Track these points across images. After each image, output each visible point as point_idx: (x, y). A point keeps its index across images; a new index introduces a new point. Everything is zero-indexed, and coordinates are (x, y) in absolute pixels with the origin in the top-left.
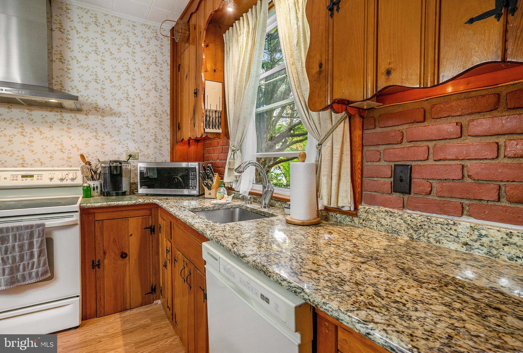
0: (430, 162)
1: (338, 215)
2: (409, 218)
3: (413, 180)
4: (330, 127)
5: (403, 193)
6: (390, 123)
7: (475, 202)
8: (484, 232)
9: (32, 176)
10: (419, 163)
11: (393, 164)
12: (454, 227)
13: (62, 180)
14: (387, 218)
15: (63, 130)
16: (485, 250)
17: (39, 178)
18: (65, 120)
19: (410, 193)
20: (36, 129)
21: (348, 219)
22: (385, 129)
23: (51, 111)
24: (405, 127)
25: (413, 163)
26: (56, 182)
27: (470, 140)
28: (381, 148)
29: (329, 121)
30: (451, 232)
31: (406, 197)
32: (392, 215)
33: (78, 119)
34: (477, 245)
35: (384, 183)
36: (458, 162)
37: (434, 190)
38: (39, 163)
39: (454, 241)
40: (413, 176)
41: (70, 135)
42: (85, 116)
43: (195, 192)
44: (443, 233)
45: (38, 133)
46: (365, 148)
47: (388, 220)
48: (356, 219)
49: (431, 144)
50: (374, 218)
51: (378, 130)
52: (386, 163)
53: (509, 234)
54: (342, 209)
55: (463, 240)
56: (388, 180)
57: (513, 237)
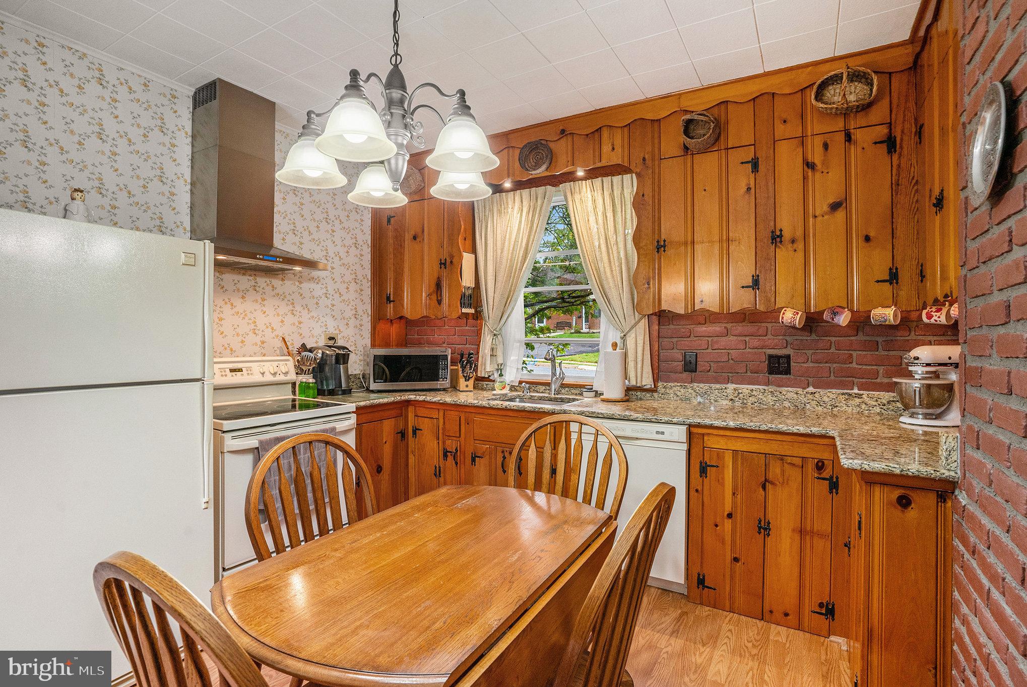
0: (709, 350)
1: (639, 393)
2: (698, 389)
3: (698, 363)
4: (633, 322)
5: (692, 371)
6: (682, 323)
7: (735, 374)
8: (740, 391)
9: (240, 370)
10: (702, 351)
11: (683, 352)
12: (725, 391)
13: (275, 374)
14: (682, 390)
15: (257, 301)
16: (741, 401)
17: (249, 372)
18: (259, 287)
19: (696, 372)
20: (227, 300)
21: (648, 395)
22: (677, 327)
23: (244, 274)
24: (692, 326)
25: (698, 351)
26: (269, 378)
27: (732, 338)
28: (675, 340)
29: (633, 317)
30: (724, 394)
31: (694, 374)
32: (684, 388)
33: (273, 287)
34: (737, 399)
35: (677, 366)
36: (726, 351)
37: (712, 368)
38: (228, 351)
39: (725, 399)
40: (698, 360)
41: (264, 309)
42: (281, 282)
43: (447, 385)
44: (719, 395)
45: (229, 306)
46: (660, 339)
47: (682, 392)
48: (655, 395)
49: (710, 339)
50: (671, 391)
51: (672, 326)
52: (678, 351)
53: (752, 390)
54: (645, 387)
55: (730, 398)
56: (680, 363)
57: (754, 393)
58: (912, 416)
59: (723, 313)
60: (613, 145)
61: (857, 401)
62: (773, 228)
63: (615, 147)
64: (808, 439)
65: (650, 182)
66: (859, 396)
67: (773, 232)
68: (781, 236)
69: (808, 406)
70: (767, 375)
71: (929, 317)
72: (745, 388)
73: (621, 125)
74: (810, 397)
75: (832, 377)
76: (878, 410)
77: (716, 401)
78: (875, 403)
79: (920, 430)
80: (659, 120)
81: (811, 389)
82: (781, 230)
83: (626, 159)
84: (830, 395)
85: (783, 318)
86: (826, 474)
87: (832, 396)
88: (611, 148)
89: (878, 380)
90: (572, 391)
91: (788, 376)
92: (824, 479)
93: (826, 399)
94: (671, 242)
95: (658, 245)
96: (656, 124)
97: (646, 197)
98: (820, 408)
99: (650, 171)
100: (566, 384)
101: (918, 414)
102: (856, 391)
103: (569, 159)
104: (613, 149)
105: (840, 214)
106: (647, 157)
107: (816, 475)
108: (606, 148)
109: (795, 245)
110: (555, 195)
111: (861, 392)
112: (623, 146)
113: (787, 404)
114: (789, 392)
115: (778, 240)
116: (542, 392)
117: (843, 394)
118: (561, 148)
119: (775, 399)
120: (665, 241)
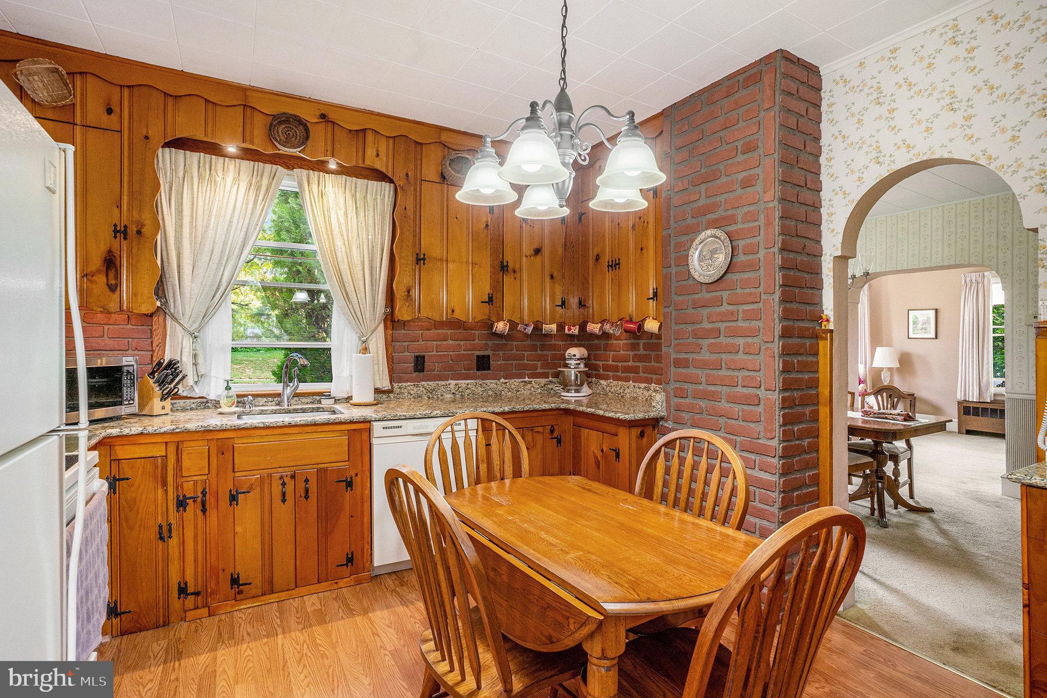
0: (435, 353)
1: (376, 395)
2: (428, 386)
3: (425, 363)
4: (374, 326)
5: (420, 372)
6: (412, 328)
8: (460, 386)
10: (429, 353)
11: (413, 354)
12: (449, 386)
14: (415, 389)
22: (408, 332)
24: (421, 332)
25: (425, 354)
27: (451, 342)
30: (448, 389)
31: (423, 373)
32: (417, 386)
34: (457, 392)
35: (408, 367)
37: (436, 368)
40: (425, 361)
43: (134, 409)
44: (444, 390)
46: (394, 343)
47: (415, 390)
48: (391, 395)
49: (434, 343)
50: (406, 390)
51: (403, 332)
52: (410, 354)
53: (468, 384)
54: (383, 389)
55: (452, 392)
56: (410, 365)
57: (469, 386)
58: (568, 391)
59: (469, 322)
60: (377, 151)
61: (529, 385)
62: (501, 259)
63: (380, 154)
64: (547, 413)
65: (412, 198)
66: (530, 383)
67: (501, 262)
68: (507, 266)
69: (503, 393)
70: (475, 371)
71: (569, 329)
72: (463, 383)
73: (388, 135)
74: (504, 386)
75: (514, 371)
76: (539, 391)
77: (442, 396)
78: (538, 387)
79: (573, 400)
80: (421, 144)
81: (502, 380)
82: (507, 262)
83: (390, 169)
84: (515, 383)
85: (497, 327)
86: (555, 435)
87: (516, 384)
88: (375, 153)
89: (538, 371)
90: (303, 400)
91: (488, 372)
92: (554, 438)
93: (513, 386)
94: (430, 258)
95: (417, 257)
96: (419, 147)
97: (408, 211)
98: (510, 393)
99: (412, 188)
100: (300, 393)
101: (572, 390)
102: (527, 379)
103: (329, 149)
104: (378, 155)
105: (539, 257)
106: (409, 173)
107: (550, 437)
108: (370, 152)
109: (515, 275)
110: (288, 180)
111: (531, 380)
112: (387, 156)
113: (490, 393)
114: (491, 384)
115: (505, 269)
116: (263, 405)
117: (522, 382)
118: (319, 133)
119: (483, 389)
120: (424, 255)
